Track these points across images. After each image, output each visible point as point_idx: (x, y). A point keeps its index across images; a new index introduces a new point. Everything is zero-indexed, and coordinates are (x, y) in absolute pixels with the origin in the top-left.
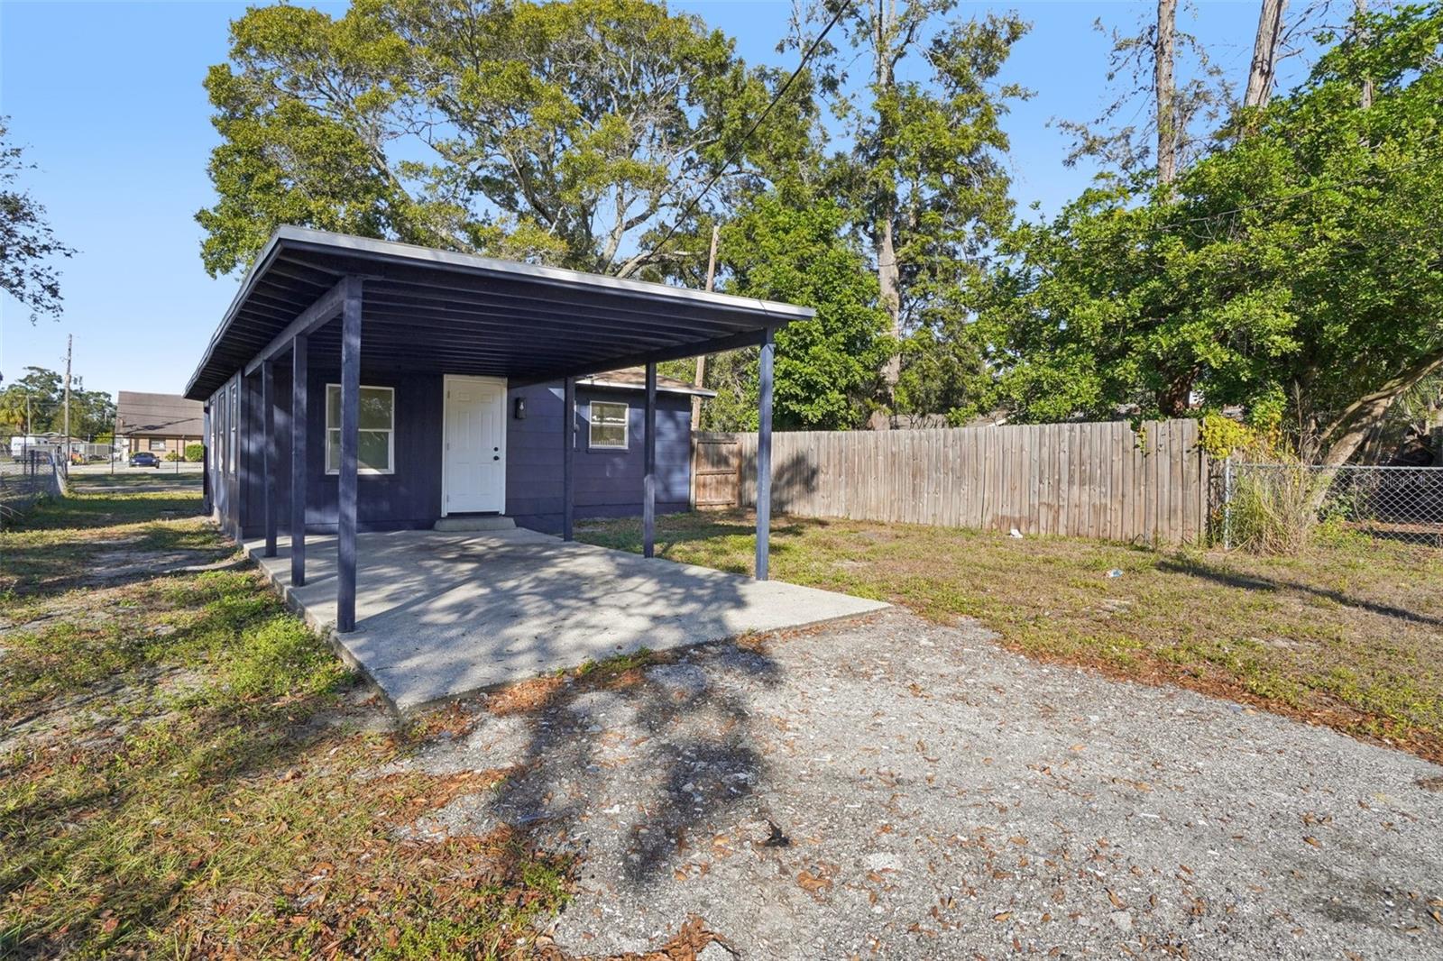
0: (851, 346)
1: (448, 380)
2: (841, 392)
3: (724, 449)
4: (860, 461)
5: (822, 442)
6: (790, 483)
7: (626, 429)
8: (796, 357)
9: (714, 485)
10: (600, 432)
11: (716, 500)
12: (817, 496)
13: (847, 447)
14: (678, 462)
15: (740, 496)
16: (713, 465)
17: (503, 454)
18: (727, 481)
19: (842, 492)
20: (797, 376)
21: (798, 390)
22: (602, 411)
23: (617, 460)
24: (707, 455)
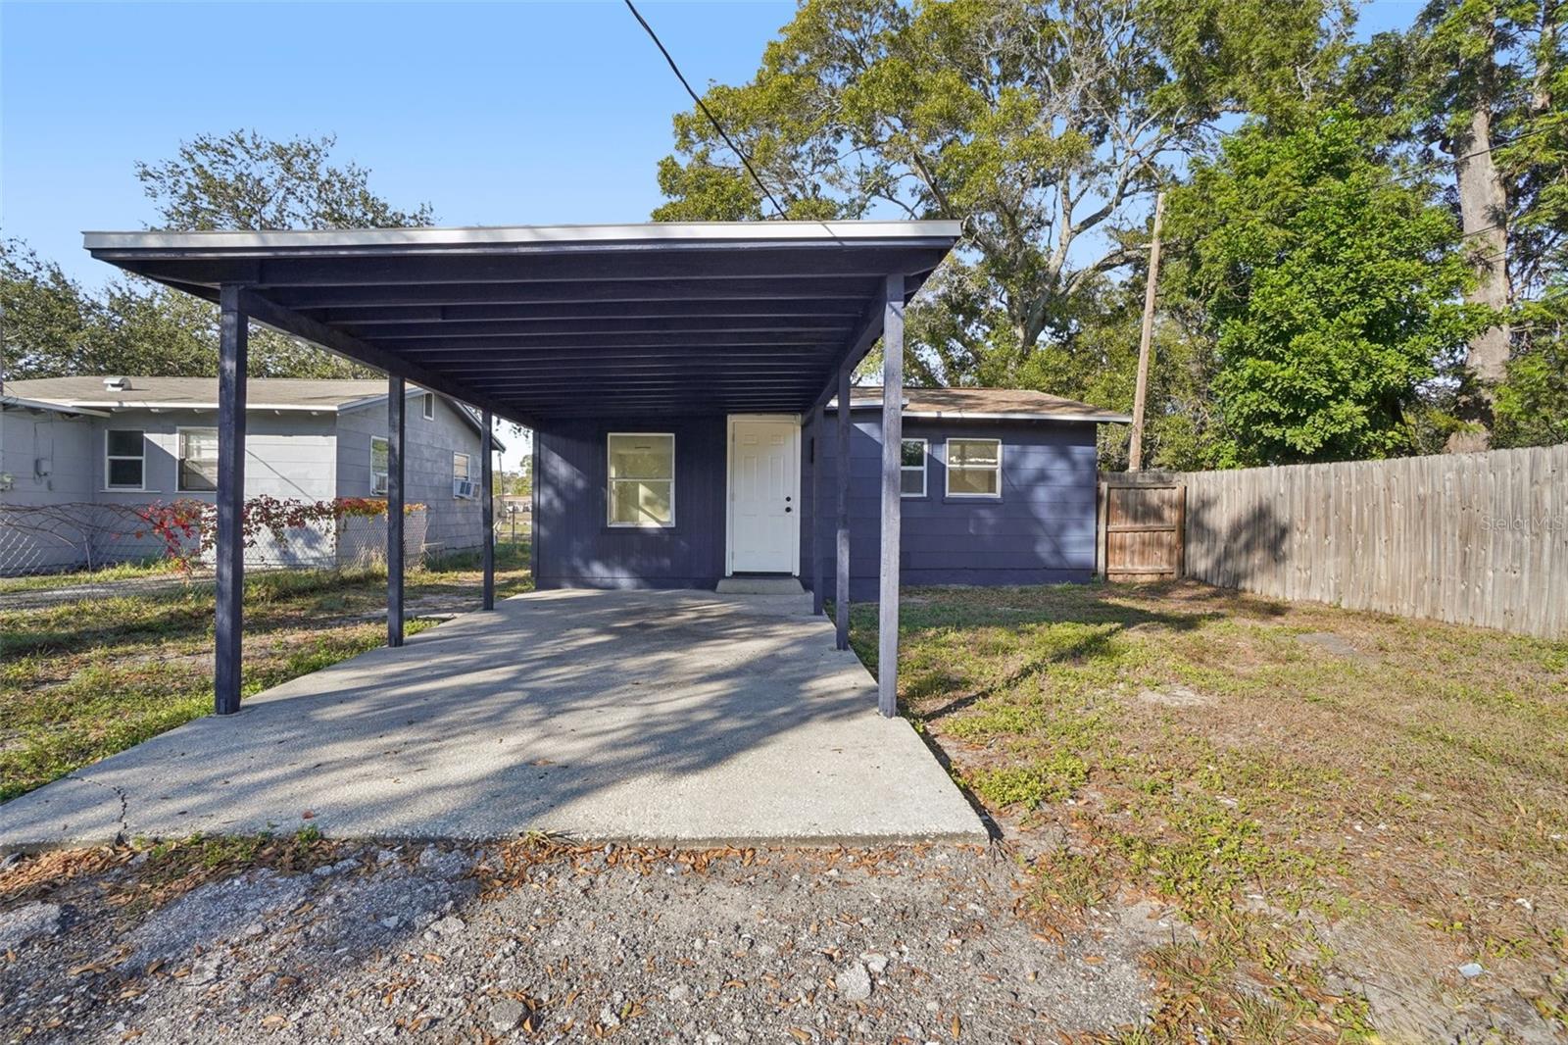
0: (1379, 329)
1: (732, 420)
2: (1358, 402)
3: (1154, 497)
4: (1360, 512)
5: (1297, 482)
6: (1248, 548)
7: (998, 472)
8: (1270, 356)
9: (1137, 547)
10: (960, 477)
11: (1141, 568)
12: (1292, 570)
13: (1338, 488)
14: (1076, 515)
15: (1182, 563)
16: (1135, 519)
17: (796, 505)
18: (1160, 544)
19: (1330, 562)
20: (1268, 385)
21: (1275, 407)
22: (963, 450)
23: (984, 513)
24: (1125, 506)
